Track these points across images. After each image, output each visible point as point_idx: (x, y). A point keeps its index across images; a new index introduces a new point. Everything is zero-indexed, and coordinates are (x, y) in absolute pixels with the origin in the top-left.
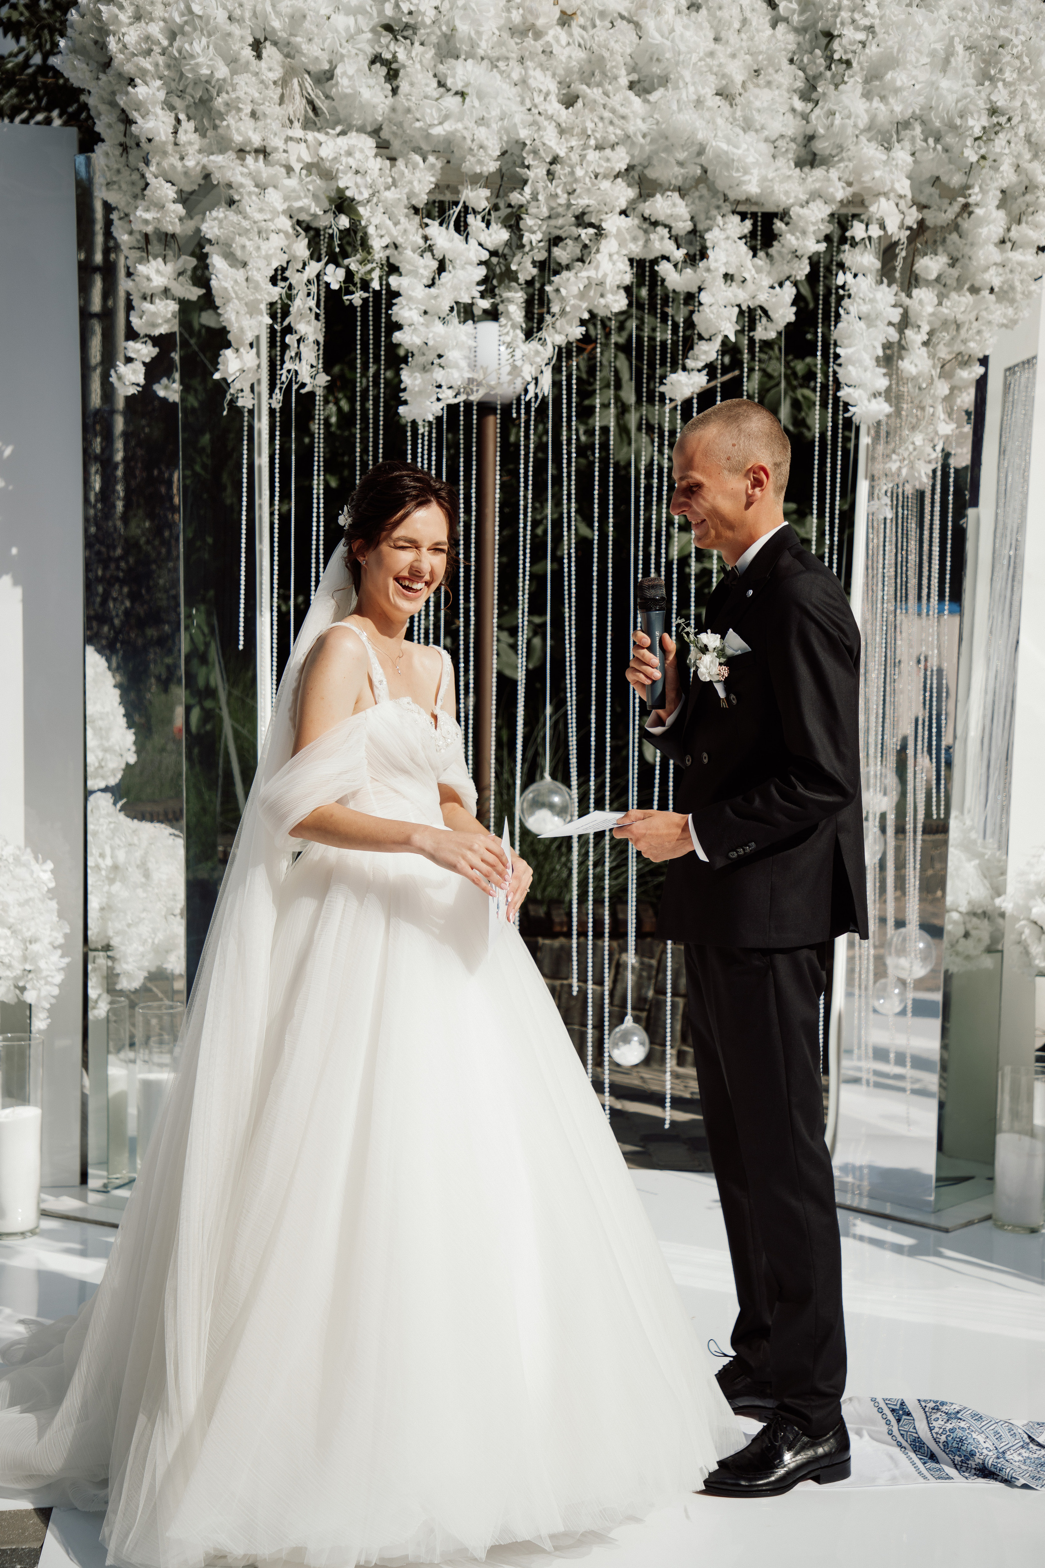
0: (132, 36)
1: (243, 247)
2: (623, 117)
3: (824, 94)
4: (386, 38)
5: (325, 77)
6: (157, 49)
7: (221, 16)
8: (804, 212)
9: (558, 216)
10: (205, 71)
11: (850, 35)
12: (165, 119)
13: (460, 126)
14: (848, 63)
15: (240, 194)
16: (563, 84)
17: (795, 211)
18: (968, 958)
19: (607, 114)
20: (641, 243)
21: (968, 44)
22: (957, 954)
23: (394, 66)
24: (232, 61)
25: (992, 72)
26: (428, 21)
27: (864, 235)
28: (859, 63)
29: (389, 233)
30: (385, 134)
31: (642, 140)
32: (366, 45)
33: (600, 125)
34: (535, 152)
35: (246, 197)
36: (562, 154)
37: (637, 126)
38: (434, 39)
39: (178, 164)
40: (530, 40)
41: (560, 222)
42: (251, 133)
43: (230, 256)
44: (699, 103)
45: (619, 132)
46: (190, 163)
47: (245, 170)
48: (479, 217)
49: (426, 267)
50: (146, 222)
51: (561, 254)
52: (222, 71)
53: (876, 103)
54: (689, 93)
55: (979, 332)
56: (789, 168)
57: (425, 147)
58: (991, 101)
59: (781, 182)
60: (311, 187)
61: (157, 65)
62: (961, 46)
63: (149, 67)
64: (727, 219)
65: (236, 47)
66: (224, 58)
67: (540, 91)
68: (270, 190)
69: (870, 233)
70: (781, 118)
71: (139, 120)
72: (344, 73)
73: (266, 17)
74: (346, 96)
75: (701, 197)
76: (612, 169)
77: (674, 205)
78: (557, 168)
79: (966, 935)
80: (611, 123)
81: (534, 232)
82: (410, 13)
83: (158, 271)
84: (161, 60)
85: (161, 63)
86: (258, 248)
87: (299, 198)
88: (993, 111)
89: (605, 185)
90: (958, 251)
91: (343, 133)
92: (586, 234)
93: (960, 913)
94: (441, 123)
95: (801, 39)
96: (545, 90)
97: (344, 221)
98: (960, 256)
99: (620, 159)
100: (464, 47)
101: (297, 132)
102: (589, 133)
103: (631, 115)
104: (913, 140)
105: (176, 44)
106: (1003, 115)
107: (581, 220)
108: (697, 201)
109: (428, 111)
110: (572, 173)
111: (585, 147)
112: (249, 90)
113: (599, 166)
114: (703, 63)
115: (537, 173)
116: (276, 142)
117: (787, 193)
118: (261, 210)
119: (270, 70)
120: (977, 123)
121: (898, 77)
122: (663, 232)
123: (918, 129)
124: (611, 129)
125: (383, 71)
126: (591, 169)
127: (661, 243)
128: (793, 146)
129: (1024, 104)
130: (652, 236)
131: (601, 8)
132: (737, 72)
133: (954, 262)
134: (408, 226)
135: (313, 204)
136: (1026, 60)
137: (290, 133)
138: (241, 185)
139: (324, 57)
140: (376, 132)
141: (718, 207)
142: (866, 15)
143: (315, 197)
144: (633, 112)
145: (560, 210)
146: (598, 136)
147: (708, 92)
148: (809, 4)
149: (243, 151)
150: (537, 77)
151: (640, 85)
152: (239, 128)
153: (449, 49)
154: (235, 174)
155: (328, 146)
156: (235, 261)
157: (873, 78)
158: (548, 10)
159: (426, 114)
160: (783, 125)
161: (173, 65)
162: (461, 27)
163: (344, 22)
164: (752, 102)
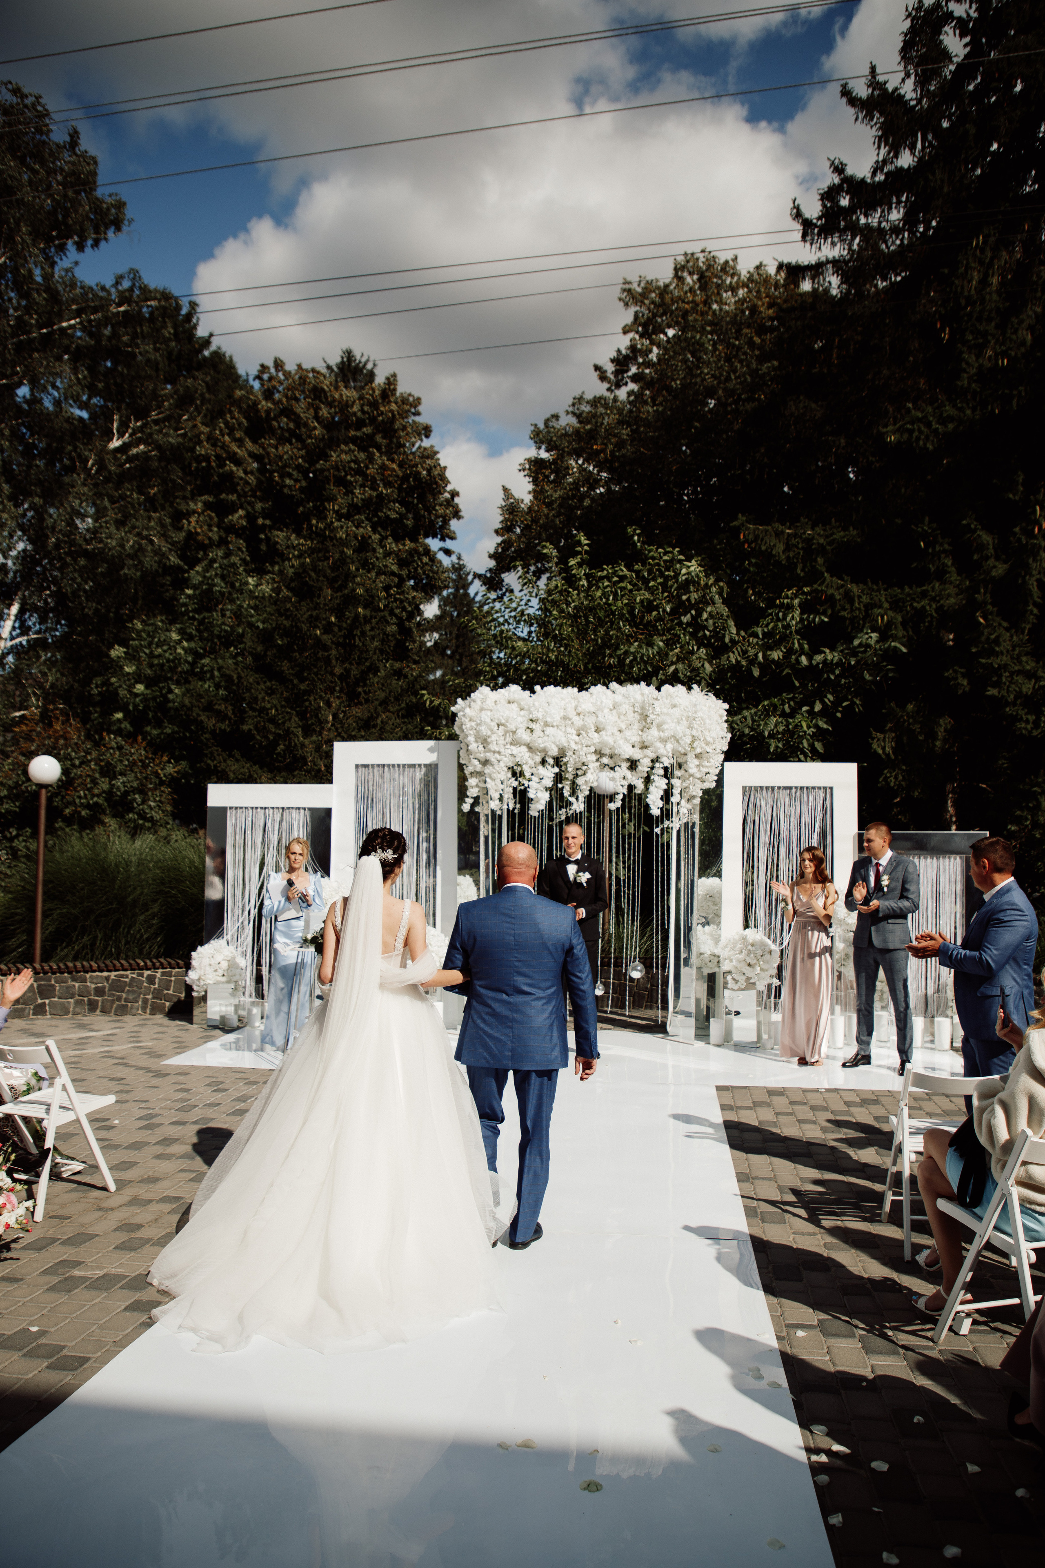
0: (468, 725)
1: (493, 775)
2: (592, 739)
3: (646, 731)
4: (530, 722)
5: (514, 732)
6: (472, 727)
7: (488, 720)
8: (643, 760)
9: (577, 764)
10: (485, 733)
11: (652, 717)
12: (475, 744)
13: (547, 744)
14: (652, 723)
16: (578, 730)
17: (641, 760)
18: (711, 968)
19: (588, 738)
21: (687, 717)
22: (708, 967)
23: (532, 729)
24: (492, 730)
26: (540, 718)
27: (659, 766)
28: (655, 723)
29: (530, 771)
30: (530, 746)
31: (598, 744)
32: (525, 725)
33: (586, 741)
34: (568, 749)
35: (496, 763)
36: (576, 748)
37: (596, 741)
38: (542, 722)
39: (479, 755)
40: (568, 720)
42: (496, 748)
43: (491, 778)
44: (613, 734)
45: (591, 742)
46: (482, 755)
47: (494, 757)
49: (538, 779)
51: (579, 773)
52: (489, 733)
53: (660, 733)
54: (610, 732)
55: (696, 789)
56: (638, 750)
57: (539, 749)
59: (636, 753)
60: (511, 760)
61: (472, 731)
62: (685, 718)
64: (623, 763)
65: (492, 727)
66: (490, 730)
68: (500, 762)
70: (636, 737)
72: (519, 732)
73: (500, 719)
74: (520, 737)
75: (615, 757)
76: (590, 752)
78: (576, 752)
79: (710, 961)
80: (589, 740)
81: (570, 768)
82: (536, 716)
83: (473, 781)
84: (474, 730)
86: (497, 776)
87: (508, 763)
89: (589, 756)
91: (520, 746)
92: (584, 768)
93: (709, 954)
94: (543, 743)
95: (641, 717)
96: (571, 733)
97: (519, 769)
98: (688, 770)
99: (592, 749)
100: (550, 723)
102: (583, 743)
103: (594, 738)
104: (671, 742)
105: (478, 727)
106: (696, 737)
107: (583, 764)
110: (579, 753)
111: (582, 746)
113: (586, 751)
114: (614, 724)
115: (569, 754)
116: (502, 750)
117: (638, 756)
118: (498, 767)
119: (502, 732)
120: (689, 740)
121: (665, 727)
123: (673, 739)
124: (589, 742)
125: (529, 730)
126: (584, 752)
128: (639, 744)
131: (588, 710)
132: (623, 726)
133: (686, 772)
134: (535, 769)
135: (512, 765)
137: (507, 747)
138: (493, 760)
139: (514, 727)
140: (528, 746)
141: (620, 760)
142: (657, 711)
143: (512, 763)
145: (577, 762)
146: (586, 744)
147: (615, 731)
148: (643, 708)
149: (494, 752)
150: (569, 730)
151: (597, 730)
152: (493, 747)
153: (546, 724)
154: (492, 757)
155: (515, 750)
156: (493, 780)
157: (659, 727)
158: (572, 714)
159: (540, 741)
160: (635, 739)
161: (478, 732)
162: (549, 720)
163: (520, 719)
164: (628, 733)
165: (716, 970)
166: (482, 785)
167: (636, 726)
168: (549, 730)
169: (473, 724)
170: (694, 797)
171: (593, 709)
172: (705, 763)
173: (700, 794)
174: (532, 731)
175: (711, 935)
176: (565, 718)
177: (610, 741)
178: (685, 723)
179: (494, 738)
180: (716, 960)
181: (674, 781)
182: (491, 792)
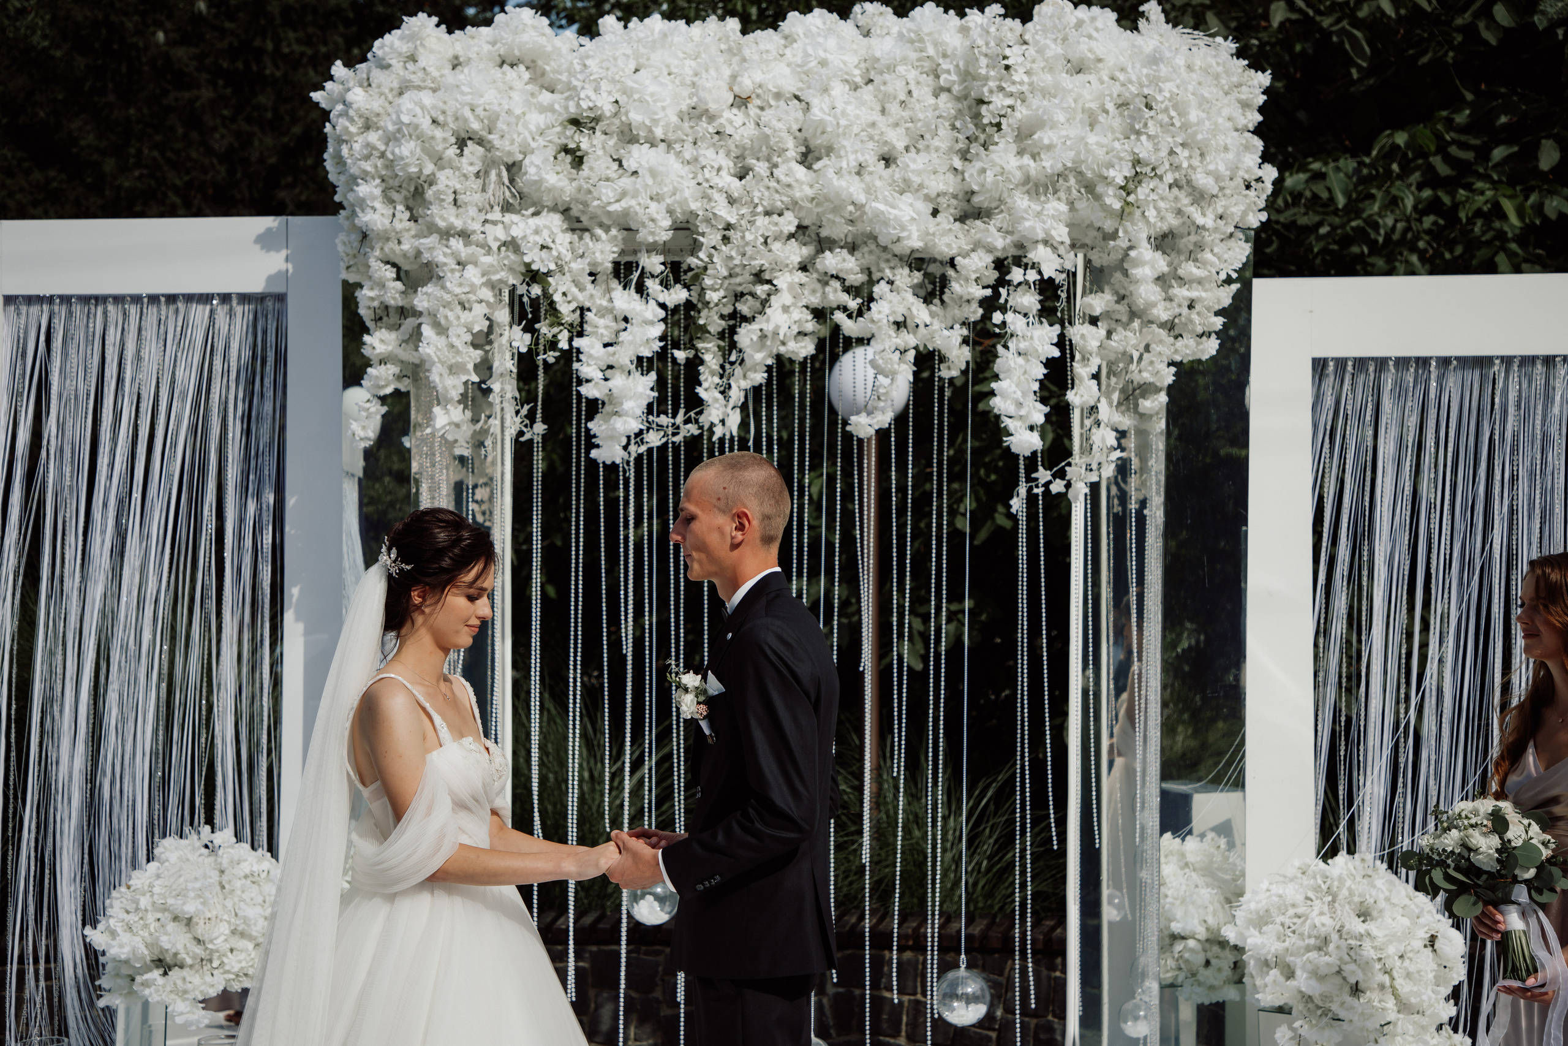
1: (446, 317)
2: (789, 186)
3: (977, 154)
4: (571, 130)
5: (514, 168)
6: (376, 154)
7: (425, 123)
8: (967, 261)
9: (737, 275)
10: (413, 169)
11: (999, 101)
12: (384, 212)
13: (633, 203)
14: (998, 126)
15: (443, 271)
16: (736, 159)
17: (959, 260)
18: (1212, 988)
19: (773, 184)
20: (818, 295)
21: (1120, 102)
22: (1200, 984)
23: (578, 154)
24: (437, 158)
25: (1137, 127)
26: (608, 114)
27: (1021, 279)
28: (1009, 125)
29: (574, 299)
30: (575, 212)
31: (809, 205)
32: (552, 139)
33: (766, 194)
34: (708, 221)
35: (449, 275)
36: (733, 221)
37: (802, 192)
38: (614, 128)
39: (396, 248)
40: (704, 124)
41: (738, 280)
42: (452, 219)
43: (436, 325)
44: (861, 169)
45: (785, 199)
46: (405, 247)
47: (448, 251)
48: (657, 281)
49: (606, 327)
50: (372, 299)
51: (744, 308)
52: (429, 168)
53: (1027, 160)
54: (850, 161)
55: (1152, 363)
56: (949, 223)
57: (607, 221)
58: (1134, 153)
59: (942, 235)
60: (506, 262)
61: (376, 167)
62: (1112, 104)
63: (369, 169)
64: (896, 271)
65: (440, 148)
66: (430, 157)
67: (712, 167)
68: (469, 267)
69: (1027, 277)
70: (942, 177)
71: (360, 215)
72: (532, 163)
73: (466, 120)
74: (535, 182)
75: (871, 252)
76: (781, 231)
77: (844, 260)
78: (731, 233)
79: (1208, 963)
80: (777, 191)
81: (715, 290)
82: (591, 109)
83: (382, 341)
84: (380, 163)
85: (379, 165)
86: (458, 318)
87: (497, 272)
88: (1137, 162)
89: (776, 246)
90: (1125, 288)
91: (536, 214)
92: (761, 290)
93: (1199, 940)
94: (618, 201)
95: (960, 106)
96: (716, 167)
97: (536, 290)
98: (1128, 293)
99: (789, 223)
100: (641, 133)
101: (496, 215)
102: (756, 201)
103: (794, 184)
104: (1069, 189)
105: (390, 149)
106: (1147, 165)
107: (757, 277)
108: (866, 255)
109: (604, 191)
110: (743, 237)
111: (754, 214)
112: (450, 184)
113: (768, 230)
114: (864, 133)
115: (710, 238)
116: (474, 227)
117: (949, 245)
118: (460, 285)
119: (471, 164)
120: (1119, 174)
121: (1045, 136)
122: (837, 284)
123: (1072, 181)
124: (777, 196)
125: (569, 158)
126: (760, 233)
127: (835, 295)
128: (954, 202)
129: (1172, 152)
130: (827, 289)
131: (775, 90)
132: (897, 139)
133: (1121, 298)
134: (594, 292)
135: (511, 277)
136: (1173, 113)
137: (489, 217)
138: (445, 264)
139: (515, 149)
140: (566, 212)
141: (888, 261)
142: (1014, 83)
143: (511, 269)
144: (797, 181)
145: (737, 270)
146: (765, 203)
147: (870, 158)
148: (968, 75)
149: (446, 234)
150: (709, 155)
151: (807, 157)
152: (444, 215)
153: (628, 136)
154: (440, 254)
155: (521, 226)
156: (441, 329)
157: (1024, 136)
158: (718, 97)
159: (607, 193)
160: (943, 184)
161: (390, 165)
162: (636, 117)
163: (536, 120)
164: (914, 164)
165: (1230, 994)
166: (407, 355)
167: (944, 139)
168: (638, 156)
169: (373, 137)
170: (1147, 389)
171: (790, 85)
172: (1189, 269)
173: (1168, 376)
174: (578, 161)
175: (1208, 871)
176: (697, 113)
177: (855, 189)
178: (1114, 121)
179: (446, 180)
180: (1230, 957)
181: (1081, 334)
182: (437, 376)
